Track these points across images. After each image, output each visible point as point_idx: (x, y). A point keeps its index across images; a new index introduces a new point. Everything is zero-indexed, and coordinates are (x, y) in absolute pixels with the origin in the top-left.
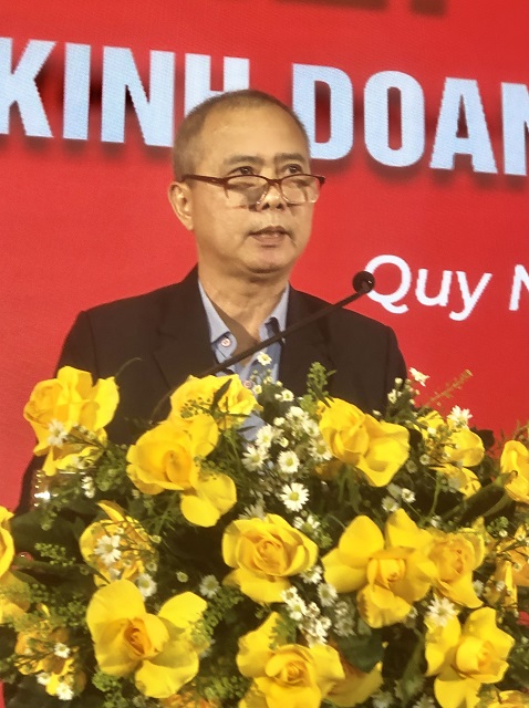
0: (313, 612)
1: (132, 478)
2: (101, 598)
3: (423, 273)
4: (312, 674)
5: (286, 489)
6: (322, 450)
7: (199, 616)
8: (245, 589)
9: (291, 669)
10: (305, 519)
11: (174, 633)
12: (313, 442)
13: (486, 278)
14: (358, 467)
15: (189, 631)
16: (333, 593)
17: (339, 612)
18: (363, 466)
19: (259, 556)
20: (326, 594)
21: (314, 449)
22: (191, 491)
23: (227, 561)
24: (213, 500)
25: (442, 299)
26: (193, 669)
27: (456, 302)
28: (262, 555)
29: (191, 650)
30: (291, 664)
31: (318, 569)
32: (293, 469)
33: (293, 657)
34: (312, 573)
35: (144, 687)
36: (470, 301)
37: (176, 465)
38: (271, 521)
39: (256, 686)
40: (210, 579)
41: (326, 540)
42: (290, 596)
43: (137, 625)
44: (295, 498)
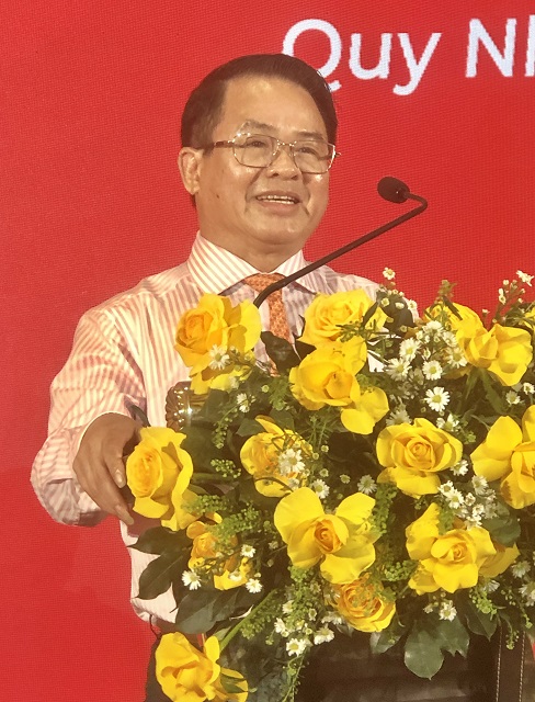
0: (470, 501)
1: (297, 397)
2: (287, 505)
3: (356, 39)
4: (473, 552)
5: (429, 393)
6: (458, 358)
7: (370, 514)
8: (400, 485)
9: (456, 550)
10: (446, 419)
11: (352, 528)
12: (449, 351)
13: (435, 38)
14: (490, 369)
15: (364, 526)
16: (484, 483)
17: (489, 498)
18: (495, 369)
19: (412, 455)
20: (478, 485)
21: (451, 357)
22: (352, 405)
23: (382, 462)
24: (370, 410)
25: (382, 70)
26: (371, 557)
27: (399, 72)
28: (415, 455)
29: (367, 542)
30: (455, 546)
31: (464, 462)
32: (437, 376)
33: (456, 541)
34: (459, 466)
35: (330, 576)
36: (417, 70)
37: (339, 384)
38: (419, 425)
39: (423, 567)
40: (366, 478)
41: (471, 438)
42: (447, 489)
43: (326, 526)
44: (437, 400)
